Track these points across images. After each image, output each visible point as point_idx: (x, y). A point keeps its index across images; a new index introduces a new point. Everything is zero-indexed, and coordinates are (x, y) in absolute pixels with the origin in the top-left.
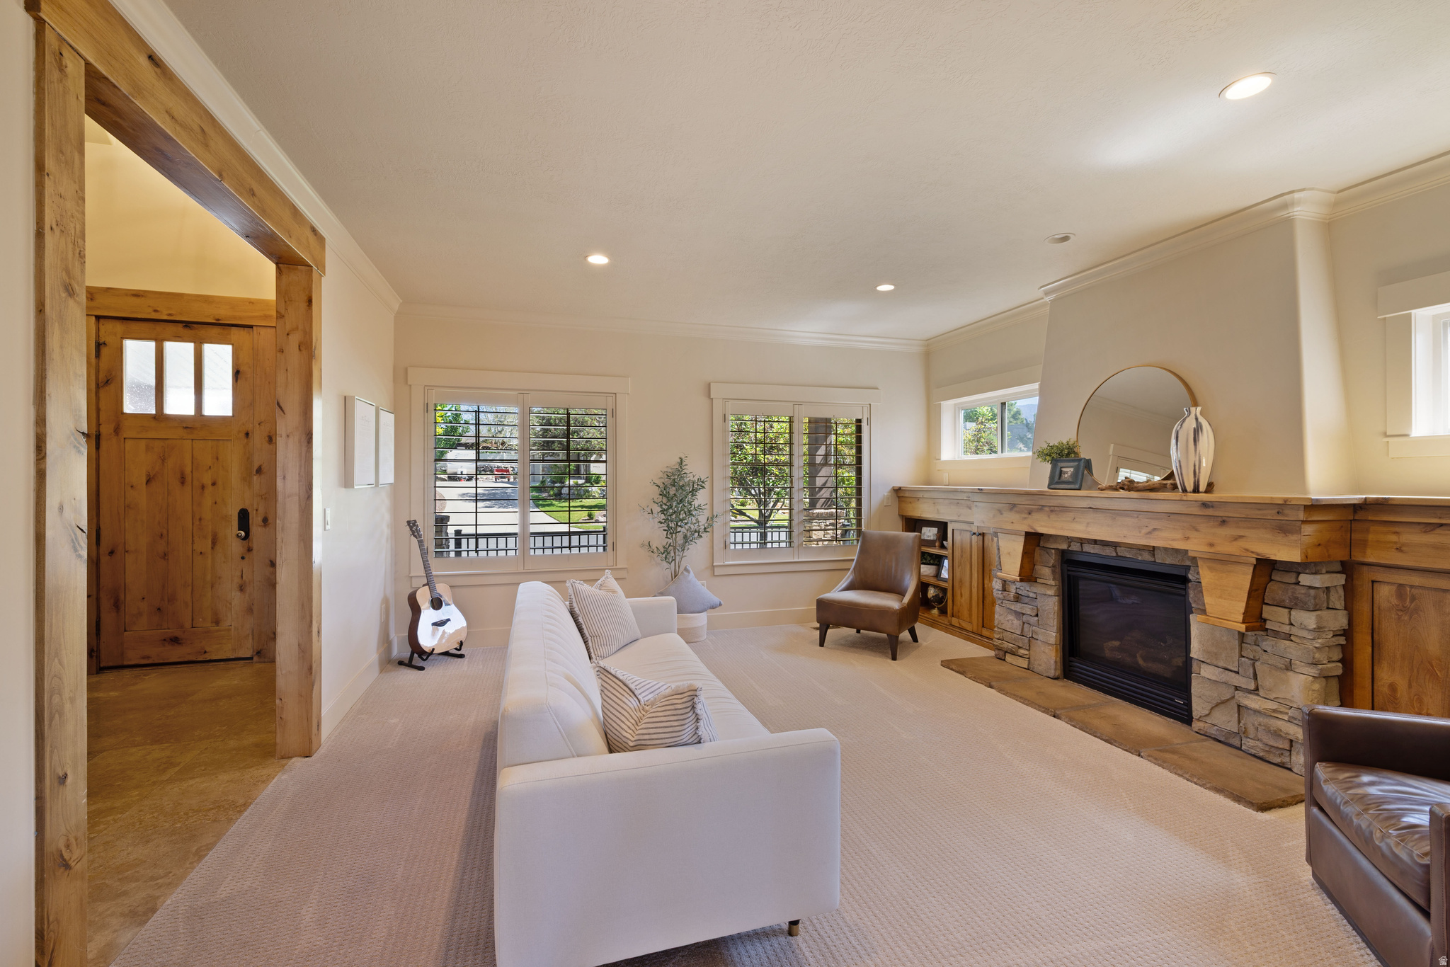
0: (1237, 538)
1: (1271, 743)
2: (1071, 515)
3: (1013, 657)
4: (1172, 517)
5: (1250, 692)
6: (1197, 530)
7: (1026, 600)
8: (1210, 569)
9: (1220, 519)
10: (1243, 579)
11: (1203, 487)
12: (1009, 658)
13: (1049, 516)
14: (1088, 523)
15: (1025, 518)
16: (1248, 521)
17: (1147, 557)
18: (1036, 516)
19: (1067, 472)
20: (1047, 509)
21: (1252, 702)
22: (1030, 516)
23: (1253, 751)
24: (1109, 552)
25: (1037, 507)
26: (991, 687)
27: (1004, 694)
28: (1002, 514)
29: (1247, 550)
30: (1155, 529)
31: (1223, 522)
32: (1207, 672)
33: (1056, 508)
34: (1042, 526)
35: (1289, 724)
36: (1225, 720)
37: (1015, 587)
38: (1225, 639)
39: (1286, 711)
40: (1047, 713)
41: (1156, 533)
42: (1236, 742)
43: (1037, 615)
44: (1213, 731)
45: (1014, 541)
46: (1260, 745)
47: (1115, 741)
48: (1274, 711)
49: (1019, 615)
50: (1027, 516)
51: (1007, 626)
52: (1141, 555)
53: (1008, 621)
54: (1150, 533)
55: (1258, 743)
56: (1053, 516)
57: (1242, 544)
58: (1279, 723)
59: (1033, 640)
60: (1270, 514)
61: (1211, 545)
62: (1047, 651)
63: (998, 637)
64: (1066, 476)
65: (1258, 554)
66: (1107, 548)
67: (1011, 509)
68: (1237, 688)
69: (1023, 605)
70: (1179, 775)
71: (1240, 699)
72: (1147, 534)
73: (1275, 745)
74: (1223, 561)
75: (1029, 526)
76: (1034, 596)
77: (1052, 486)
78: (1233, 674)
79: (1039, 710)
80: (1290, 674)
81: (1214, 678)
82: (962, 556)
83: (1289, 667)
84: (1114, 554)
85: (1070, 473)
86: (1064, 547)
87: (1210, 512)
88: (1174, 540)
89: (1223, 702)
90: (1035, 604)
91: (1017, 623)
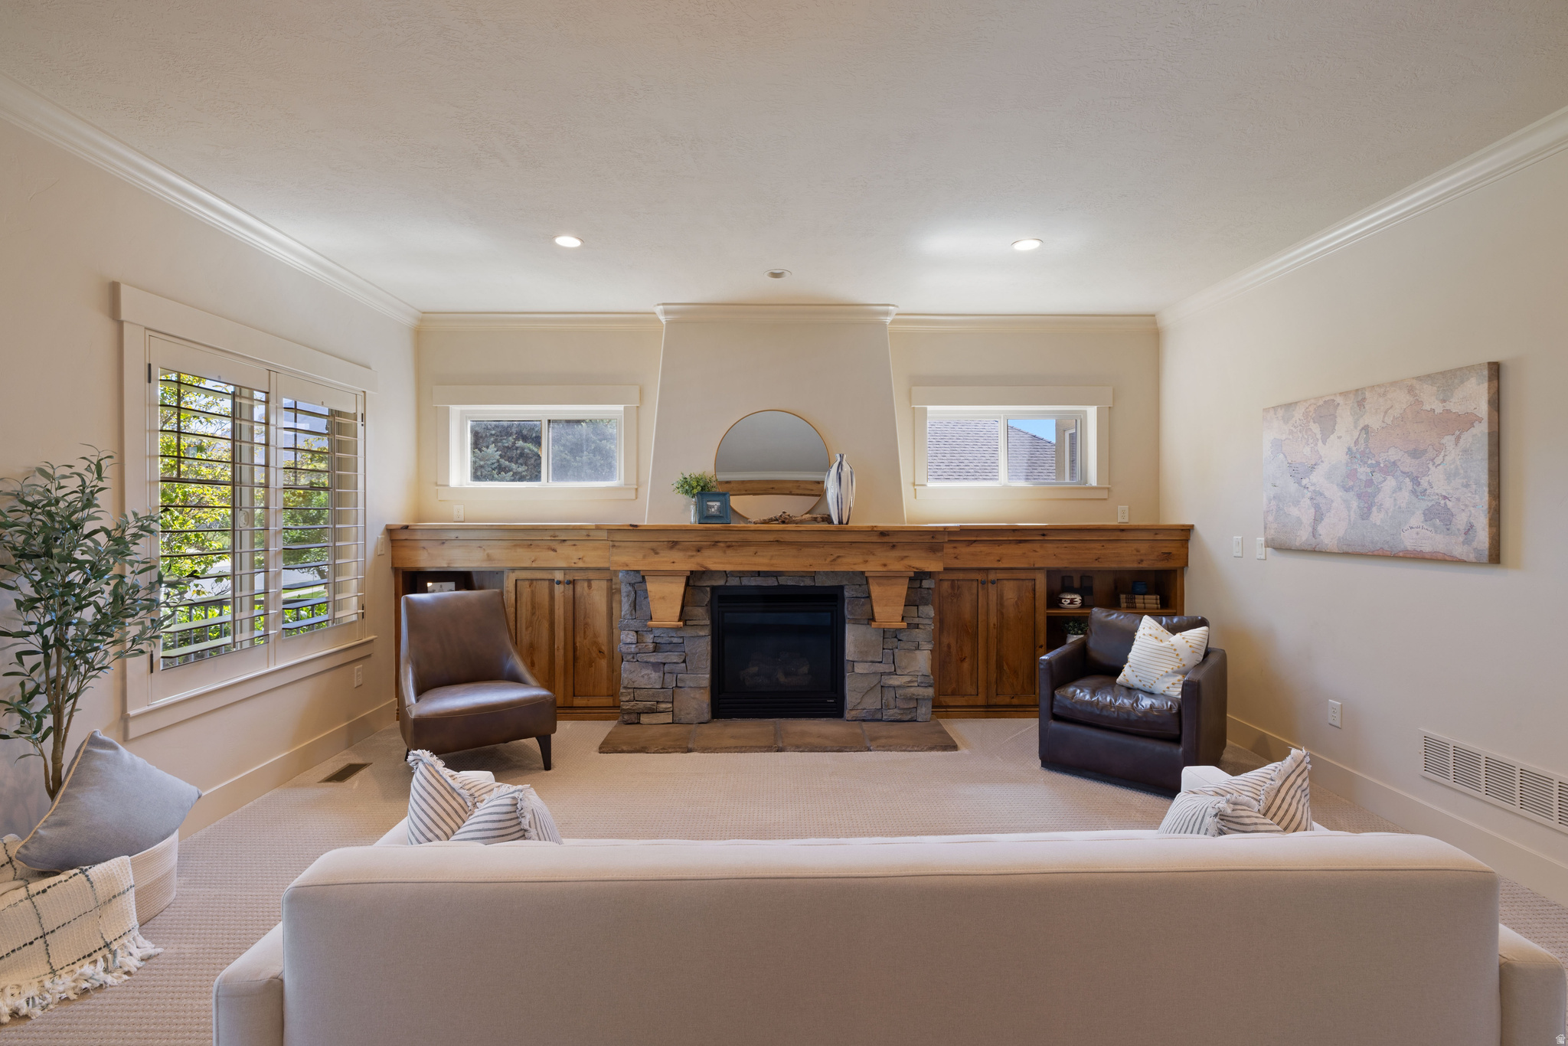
0: (903, 558)
1: (905, 707)
2: (753, 549)
3: (651, 715)
4: (854, 545)
5: (890, 674)
6: (873, 555)
7: (669, 647)
8: (879, 584)
9: (891, 545)
10: (901, 589)
11: (845, 521)
12: (644, 719)
13: (725, 552)
14: (772, 556)
15: (692, 556)
16: (911, 545)
17: (808, 582)
18: (706, 553)
19: (713, 507)
20: (722, 544)
21: (895, 681)
22: (699, 553)
23: (893, 718)
24: (771, 582)
25: (709, 543)
26: (690, 751)
27: (711, 752)
28: (657, 553)
29: (910, 566)
30: (838, 557)
31: (894, 547)
32: (860, 668)
33: (733, 544)
34: (715, 563)
35: (918, 688)
36: (872, 703)
37: (652, 636)
38: (873, 638)
39: (916, 679)
40: (771, 751)
41: (839, 560)
42: (879, 716)
43: (684, 661)
44: (863, 714)
45: (672, 583)
46: (898, 711)
47: (846, 747)
48: (909, 682)
49: (657, 666)
50: (694, 553)
51: (641, 682)
52: (803, 581)
53: (643, 676)
54: (834, 560)
55: (896, 710)
56: (729, 552)
57: (906, 562)
58: (912, 689)
59: (678, 690)
60: (927, 539)
61: (885, 565)
62: (697, 696)
63: (627, 699)
64: (713, 510)
65: (917, 569)
66: (769, 578)
67: (672, 548)
68: (882, 674)
69: (666, 654)
70: (904, 751)
71: (886, 681)
72: (831, 561)
73: (908, 707)
74: (888, 577)
75: (698, 564)
76: (680, 641)
77: (701, 521)
78: (879, 665)
79: (761, 752)
80: (917, 652)
81: (865, 672)
82: (533, 614)
83: (918, 648)
84: (776, 584)
85: (716, 507)
86: (721, 582)
87: (886, 539)
88: (855, 564)
89: (872, 689)
90: (683, 649)
91: (655, 676)
